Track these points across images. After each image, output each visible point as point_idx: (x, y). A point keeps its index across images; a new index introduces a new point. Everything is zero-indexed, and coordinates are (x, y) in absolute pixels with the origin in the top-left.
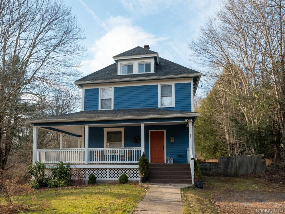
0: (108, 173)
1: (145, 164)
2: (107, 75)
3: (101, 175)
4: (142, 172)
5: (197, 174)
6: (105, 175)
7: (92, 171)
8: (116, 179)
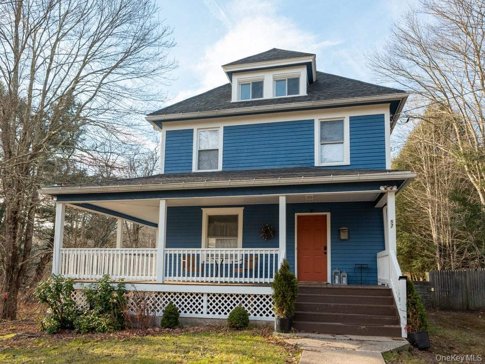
0: (205, 304)
1: (289, 287)
2: (211, 103)
3: (191, 306)
4: (280, 306)
5: (415, 314)
6: (200, 307)
7: (172, 297)
8: (223, 316)
